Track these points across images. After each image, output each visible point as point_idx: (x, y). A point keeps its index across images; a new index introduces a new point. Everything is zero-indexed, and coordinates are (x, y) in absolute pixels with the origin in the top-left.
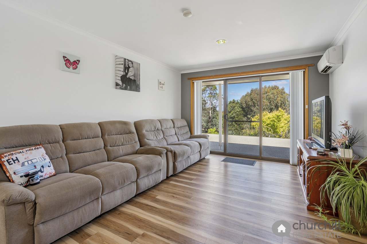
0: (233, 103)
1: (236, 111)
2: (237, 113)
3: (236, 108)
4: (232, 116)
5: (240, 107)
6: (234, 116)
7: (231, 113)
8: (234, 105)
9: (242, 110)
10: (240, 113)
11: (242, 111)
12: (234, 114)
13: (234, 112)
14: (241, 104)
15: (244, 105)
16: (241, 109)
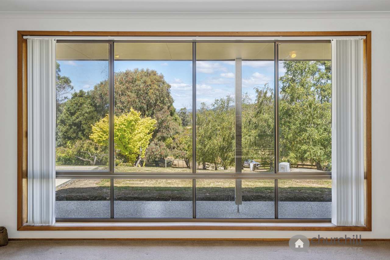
0: (81, 96)
1: (83, 112)
2: (86, 115)
3: (85, 106)
4: (77, 120)
5: (91, 105)
6: (80, 122)
7: (76, 116)
8: (81, 100)
9: (95, 110)
10: (90, 115)
11: (94, 113)
12: (81, 118)
13: (80, 114)
14: (94, 98)
15: (98, 102)
16: (93, 109)
